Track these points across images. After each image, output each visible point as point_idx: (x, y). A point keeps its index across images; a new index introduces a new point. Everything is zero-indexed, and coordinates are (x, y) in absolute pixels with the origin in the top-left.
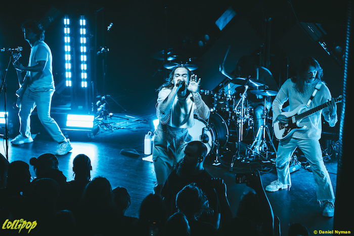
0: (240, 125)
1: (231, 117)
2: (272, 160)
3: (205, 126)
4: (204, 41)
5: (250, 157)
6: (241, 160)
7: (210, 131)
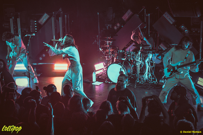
0: (138, 66)
1: (133, 62)
2: (154, 82)
3: (122, 67)
4: (117, 26)
5: (143, 81)
6: (139, 82)
7: (124, 69)
